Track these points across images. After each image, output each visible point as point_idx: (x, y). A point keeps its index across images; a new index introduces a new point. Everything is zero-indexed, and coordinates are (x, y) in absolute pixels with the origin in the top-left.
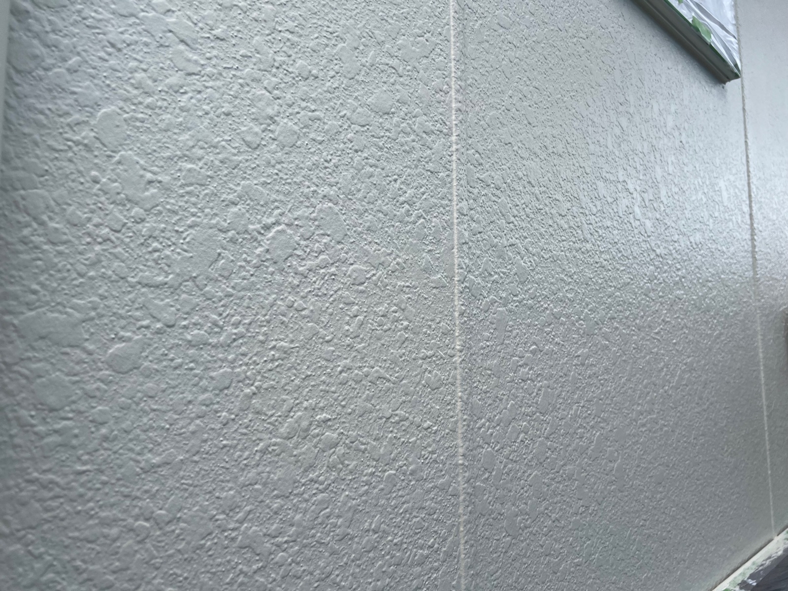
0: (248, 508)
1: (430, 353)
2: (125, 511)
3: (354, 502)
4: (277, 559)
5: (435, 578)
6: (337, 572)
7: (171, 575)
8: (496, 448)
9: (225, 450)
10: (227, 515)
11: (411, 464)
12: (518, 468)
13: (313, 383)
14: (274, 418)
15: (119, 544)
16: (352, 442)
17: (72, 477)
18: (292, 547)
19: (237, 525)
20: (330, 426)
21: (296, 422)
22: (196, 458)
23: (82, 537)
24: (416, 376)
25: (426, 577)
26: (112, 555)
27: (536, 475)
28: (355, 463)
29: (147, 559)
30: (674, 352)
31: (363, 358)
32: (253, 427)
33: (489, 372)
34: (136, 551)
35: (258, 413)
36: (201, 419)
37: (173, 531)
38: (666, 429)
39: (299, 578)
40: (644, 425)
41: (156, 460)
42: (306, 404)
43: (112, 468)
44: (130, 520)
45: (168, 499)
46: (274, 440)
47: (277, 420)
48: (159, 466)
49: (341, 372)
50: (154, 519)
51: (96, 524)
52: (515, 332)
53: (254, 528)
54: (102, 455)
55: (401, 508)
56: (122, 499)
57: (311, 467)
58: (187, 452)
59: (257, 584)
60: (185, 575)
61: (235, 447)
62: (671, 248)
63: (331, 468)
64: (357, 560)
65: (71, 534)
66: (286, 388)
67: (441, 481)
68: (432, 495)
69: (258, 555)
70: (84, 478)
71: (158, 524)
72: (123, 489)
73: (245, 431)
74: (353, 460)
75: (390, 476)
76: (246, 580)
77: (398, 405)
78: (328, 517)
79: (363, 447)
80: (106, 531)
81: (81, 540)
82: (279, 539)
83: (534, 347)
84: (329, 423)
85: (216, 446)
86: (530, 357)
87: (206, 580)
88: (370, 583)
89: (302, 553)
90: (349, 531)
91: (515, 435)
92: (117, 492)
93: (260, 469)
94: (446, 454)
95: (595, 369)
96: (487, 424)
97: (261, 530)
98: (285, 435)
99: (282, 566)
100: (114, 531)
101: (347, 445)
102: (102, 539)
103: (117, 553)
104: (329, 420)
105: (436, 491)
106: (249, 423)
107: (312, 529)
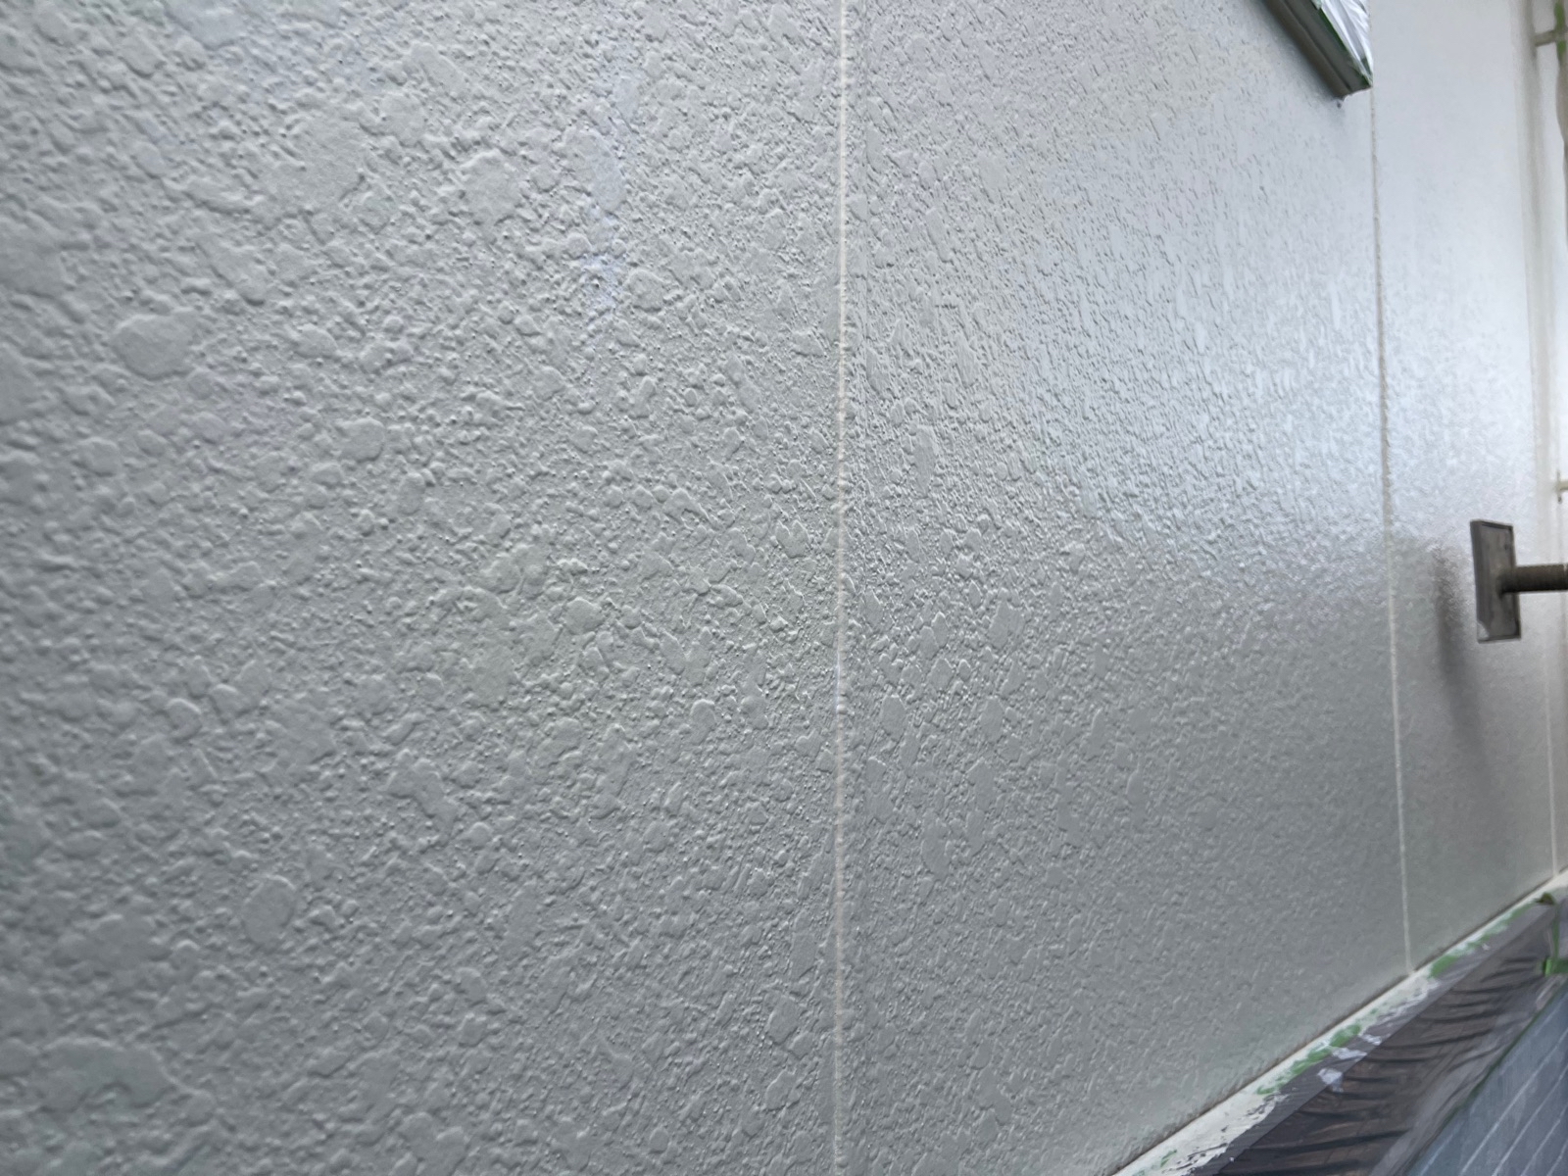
0: (413, 716)
1: (787, 483)
2: (147, 670)
3: (630, 746)
4: (468, 833)
5: (786, 929)
6: (592, 883)
7: (245, 823)
8: (909, 697)
9: (364, 587)
10: (368, 722)
11: (744, 693)
12: (948, 744)
13: (551, 491)
14: (468, 545)
15: (132, 737)
16: (631, 628)
17: (31, 573)
18: (500, 814)
19: (388, 747)
20: (585, 586)
21: (517, 562)
22: (304, 591)
23: (50, 705)
24: (759, 522)
25: (769, 924)
26: (117, 756)
27: (981, 766)
28: (633, 668)
29: (195, 781)
30: (1240, 585)
31: (653, 464)
32: (425, 551)
33: (900, 547)
34: (171, 759)
35: (436, 525)
36: (315, 512)
37: (251, 733)
38: (1222, 728)
39: (514, 879)
40: (1183, 713)
41: (218, 576)
42: (535, 529)
43: (119, 572)
44: (158, 692)
45: (241, 663)
46: (469, 588)
47: (475, 550)
48: (224, 591)
49: (609, 481)
50: (212, 699)
51: (84, 686)
52: (950, 480)
53: (423, 760)
54: (99, 540)
55: (723, 776)
56: (143, 643)
57: (545, 659)
58: (285, 573)
59: (427, 876)
60: (276, 829)
61: (387, 585)
62: (1240, 386)
63: (586, 669)
64: (633, 865)
65: (25, 695)
66: (496, 487)
67: (803, 737)
68: (784, 762)
69: (431, 817)
70: (58, 582)
71: (218, 711)
72: (143, 623)
73: (408, 556)
74: (630, 663)
75: (702, 708)
76: (404, 864)
77: (722, 572)
78: (577, 766)
79: (651, 641)
80: (105, 703)
81: (49, 712)
82: (476, 793)
83: (984, 516)
84: (584, 579)
85: (346, 574)
86: (975, 534)
87: (320, 848)
88: (659, 916)
89: (522, 830)
90: (619, 802)
91: (944, 679)
92: (130, 625)
93: (440, 640)
94: (814, 688)
95: (1097, 586)
96: (894, 645)
97: (438, 767)
98: (493, 583)
99: (480, 848)
100: (124, 708)
101: (618, 629)
102: (94, 718)
103: (128, 755)
104: (584, 572)
105: (791, 755)
106: (416, 542)
107: (544, 784)
